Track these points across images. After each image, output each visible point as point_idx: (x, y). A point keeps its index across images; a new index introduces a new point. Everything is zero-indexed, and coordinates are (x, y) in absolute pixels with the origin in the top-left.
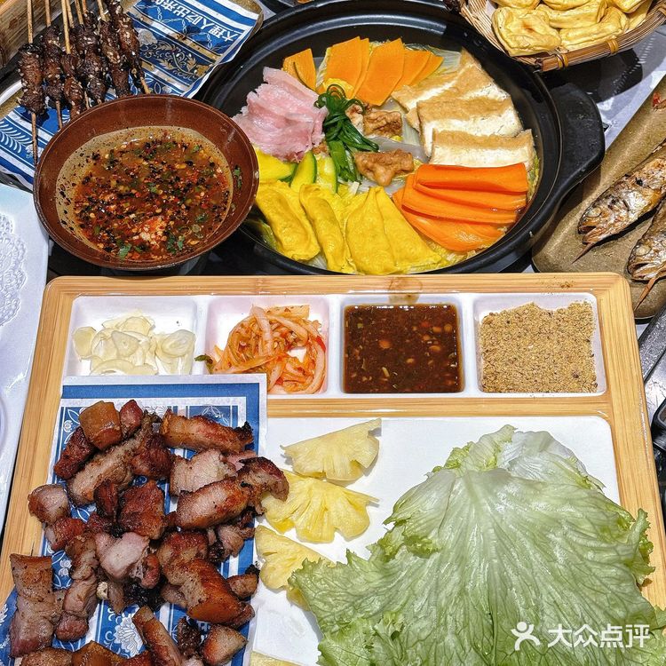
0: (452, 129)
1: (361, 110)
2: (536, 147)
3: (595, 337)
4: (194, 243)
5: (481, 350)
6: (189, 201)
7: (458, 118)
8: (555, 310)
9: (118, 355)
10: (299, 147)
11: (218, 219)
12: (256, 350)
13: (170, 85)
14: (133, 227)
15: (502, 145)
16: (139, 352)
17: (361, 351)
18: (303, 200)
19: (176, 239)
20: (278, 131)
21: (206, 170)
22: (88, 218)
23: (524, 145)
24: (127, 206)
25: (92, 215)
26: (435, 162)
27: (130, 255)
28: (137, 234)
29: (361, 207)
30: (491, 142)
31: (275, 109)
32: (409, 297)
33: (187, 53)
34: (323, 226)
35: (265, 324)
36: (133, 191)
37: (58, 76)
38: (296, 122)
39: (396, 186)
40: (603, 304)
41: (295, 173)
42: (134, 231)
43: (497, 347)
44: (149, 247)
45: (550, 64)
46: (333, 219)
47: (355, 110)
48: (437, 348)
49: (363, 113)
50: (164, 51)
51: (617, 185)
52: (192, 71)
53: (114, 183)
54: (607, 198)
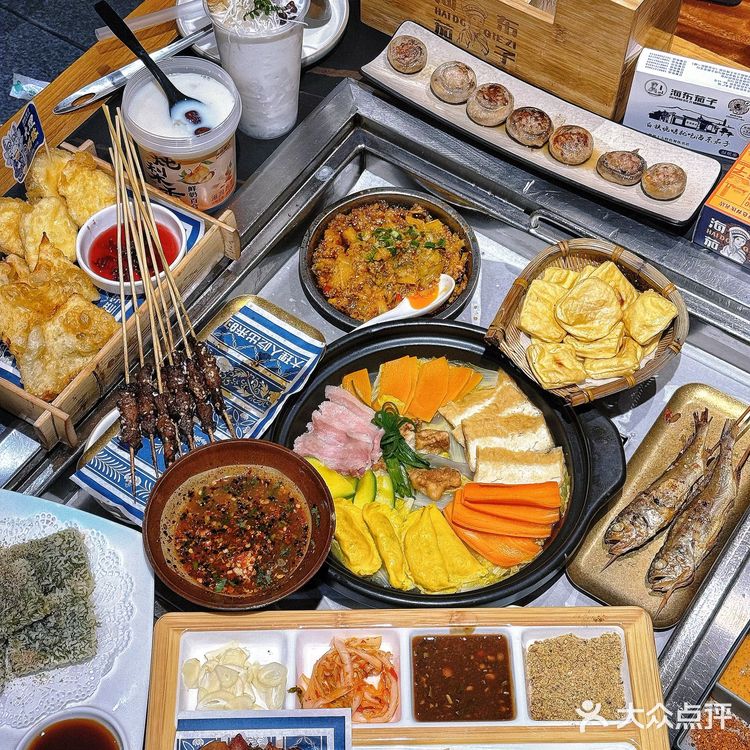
0: (492, 446)
1: (413, 428)
2: (567, 464)
3: (624, 665)
4: (280, 577)
5: (529, 677)
6: (274, 536)
7: (498, 435)
8: (589, 639)
9: (221, 686)
10: (359, 464)
11: (300, 553)
12: (339, 679)
13: (247, 412)
14: (227, 562)
15: (537, 462)
16: (239, 682)
17: (428, 679)
18: (366, 517)
19: (265, 573)
20: (340, 445)
21: (287, 506)
22: (187, 553)
23: (555, 462)
24: (220, 542)
25: (191, 551)
26: (479, 480)
27: (225, 589)
28: (231, 569)
29: (417, 523)
30: (526, 458)
31: (337, 425)
32: (467, 629)
33: (260, 380)
34: (384, 542)
35: (346, 657)
36: (225, 527)
37: (152, 412)
38: (356, 441)
39: (446, 500)
40: (630, 638)
41: (357, 489)
42: (228, 565)
43: (542, 674)
44: (242, 581)
45: (578, 400)
46: (393, 537)
47: (408, 428)
48: (491, 676)
49: (415, 431)
50: (240, 379)
51: (637, 501)
52: (265, 397)
53: (208, 518)
54: (628, 514)
